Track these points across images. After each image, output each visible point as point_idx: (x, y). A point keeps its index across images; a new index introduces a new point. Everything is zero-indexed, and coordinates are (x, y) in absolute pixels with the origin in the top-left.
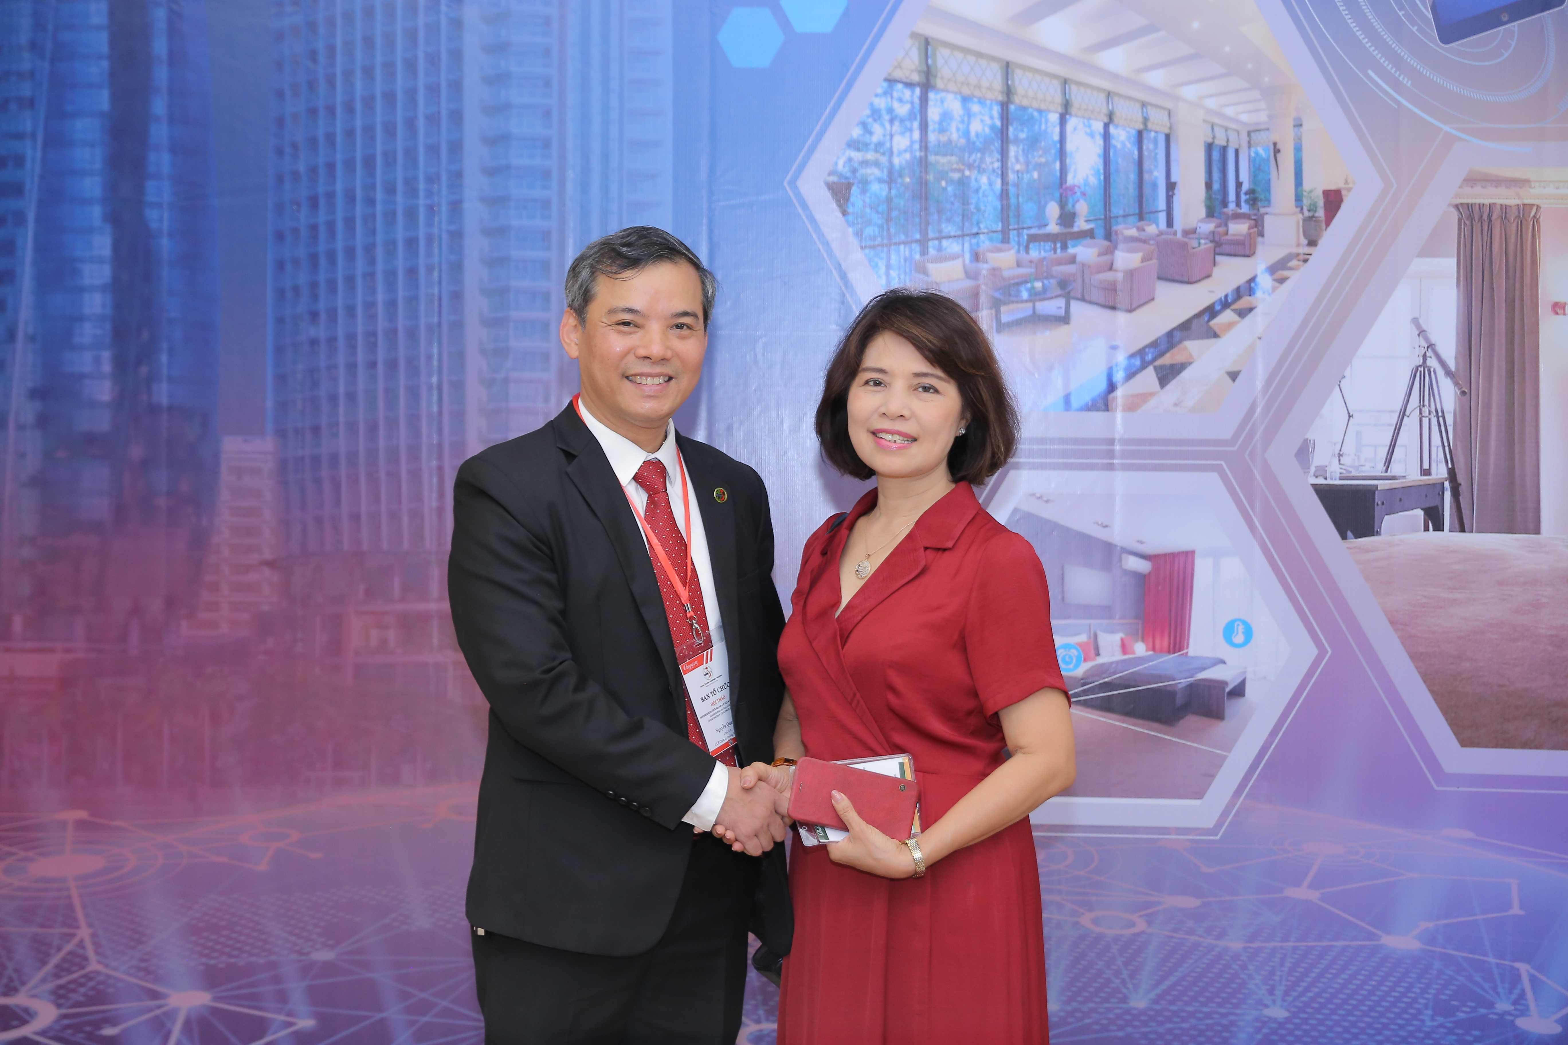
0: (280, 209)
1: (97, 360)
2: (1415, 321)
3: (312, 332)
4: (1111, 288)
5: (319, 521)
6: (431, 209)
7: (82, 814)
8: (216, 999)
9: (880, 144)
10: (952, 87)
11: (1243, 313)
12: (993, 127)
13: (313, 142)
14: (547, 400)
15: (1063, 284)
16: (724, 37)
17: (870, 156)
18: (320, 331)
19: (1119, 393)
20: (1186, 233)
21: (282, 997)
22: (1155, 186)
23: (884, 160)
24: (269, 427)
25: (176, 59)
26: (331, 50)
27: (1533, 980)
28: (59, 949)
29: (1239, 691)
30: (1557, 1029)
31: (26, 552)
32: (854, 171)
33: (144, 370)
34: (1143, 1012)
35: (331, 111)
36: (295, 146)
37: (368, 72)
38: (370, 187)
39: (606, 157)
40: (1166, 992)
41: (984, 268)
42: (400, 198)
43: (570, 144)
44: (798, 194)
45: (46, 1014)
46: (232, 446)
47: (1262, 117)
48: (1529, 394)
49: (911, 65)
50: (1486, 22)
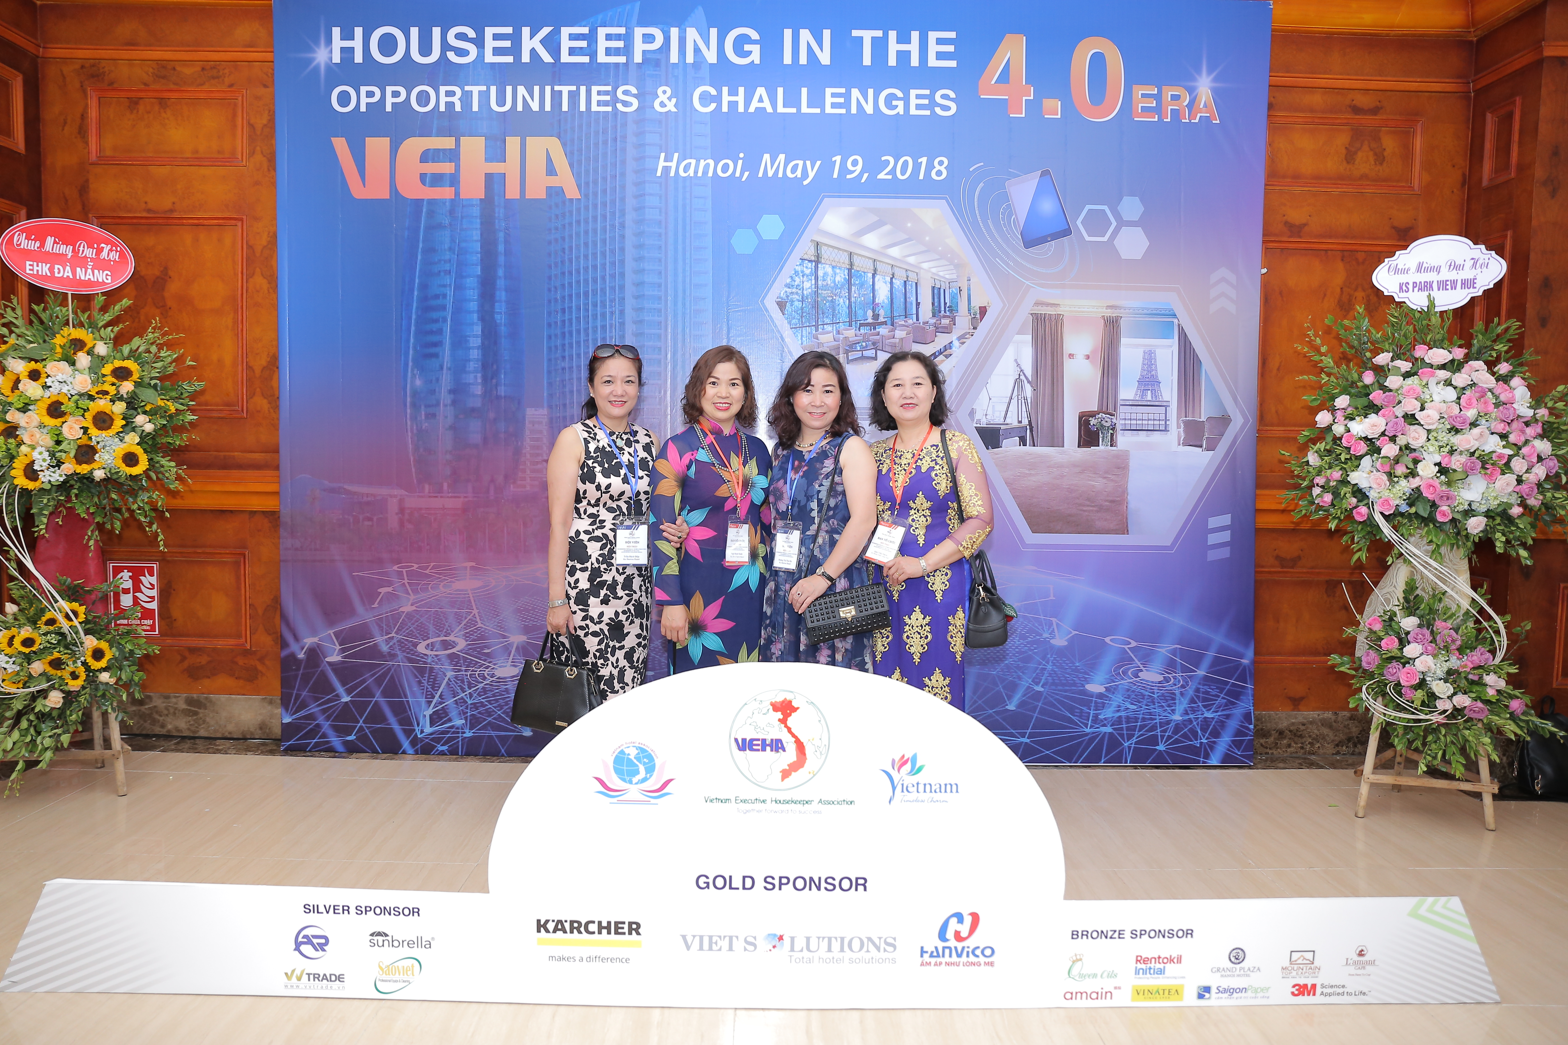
0: (549, 313)
1: (476, 377)
2: (1016, 361)
3: (563, 365)
6: (612, 313)
7: (473, 564)
8: (528, 639)
9: (798, 285)
10: (828, 262)
11: (947, 357)
12: (845, 279)
13: (563, 285)
14: (660, 393)
15: (874, 344)
16: (733, 241)
17: (794, 290)
18: (566, 364)
20: (924, 323)
22: (911, 303)
23: (800, 292)
24: (545, 404)
25: (507, 253)
26: (571, 248)
27: (1058, 625)
28: (466, 618)
30: (1066, 643)
31: (448, 457)
32: (788, 297)
33: (494, 381)
35: (571, 273)
36: (556, 288)
37: (586, 257)
38: (586, 304)
39: (684, 291)
41: (841, 337)
42: (599, 309)
43: (669, 286)
44: (764, 306)
45: (462, 644)
46: (530, 412)
47: (954, 276)
48: (1060, 391)
49: (811, 253)
50: (1042, 240)
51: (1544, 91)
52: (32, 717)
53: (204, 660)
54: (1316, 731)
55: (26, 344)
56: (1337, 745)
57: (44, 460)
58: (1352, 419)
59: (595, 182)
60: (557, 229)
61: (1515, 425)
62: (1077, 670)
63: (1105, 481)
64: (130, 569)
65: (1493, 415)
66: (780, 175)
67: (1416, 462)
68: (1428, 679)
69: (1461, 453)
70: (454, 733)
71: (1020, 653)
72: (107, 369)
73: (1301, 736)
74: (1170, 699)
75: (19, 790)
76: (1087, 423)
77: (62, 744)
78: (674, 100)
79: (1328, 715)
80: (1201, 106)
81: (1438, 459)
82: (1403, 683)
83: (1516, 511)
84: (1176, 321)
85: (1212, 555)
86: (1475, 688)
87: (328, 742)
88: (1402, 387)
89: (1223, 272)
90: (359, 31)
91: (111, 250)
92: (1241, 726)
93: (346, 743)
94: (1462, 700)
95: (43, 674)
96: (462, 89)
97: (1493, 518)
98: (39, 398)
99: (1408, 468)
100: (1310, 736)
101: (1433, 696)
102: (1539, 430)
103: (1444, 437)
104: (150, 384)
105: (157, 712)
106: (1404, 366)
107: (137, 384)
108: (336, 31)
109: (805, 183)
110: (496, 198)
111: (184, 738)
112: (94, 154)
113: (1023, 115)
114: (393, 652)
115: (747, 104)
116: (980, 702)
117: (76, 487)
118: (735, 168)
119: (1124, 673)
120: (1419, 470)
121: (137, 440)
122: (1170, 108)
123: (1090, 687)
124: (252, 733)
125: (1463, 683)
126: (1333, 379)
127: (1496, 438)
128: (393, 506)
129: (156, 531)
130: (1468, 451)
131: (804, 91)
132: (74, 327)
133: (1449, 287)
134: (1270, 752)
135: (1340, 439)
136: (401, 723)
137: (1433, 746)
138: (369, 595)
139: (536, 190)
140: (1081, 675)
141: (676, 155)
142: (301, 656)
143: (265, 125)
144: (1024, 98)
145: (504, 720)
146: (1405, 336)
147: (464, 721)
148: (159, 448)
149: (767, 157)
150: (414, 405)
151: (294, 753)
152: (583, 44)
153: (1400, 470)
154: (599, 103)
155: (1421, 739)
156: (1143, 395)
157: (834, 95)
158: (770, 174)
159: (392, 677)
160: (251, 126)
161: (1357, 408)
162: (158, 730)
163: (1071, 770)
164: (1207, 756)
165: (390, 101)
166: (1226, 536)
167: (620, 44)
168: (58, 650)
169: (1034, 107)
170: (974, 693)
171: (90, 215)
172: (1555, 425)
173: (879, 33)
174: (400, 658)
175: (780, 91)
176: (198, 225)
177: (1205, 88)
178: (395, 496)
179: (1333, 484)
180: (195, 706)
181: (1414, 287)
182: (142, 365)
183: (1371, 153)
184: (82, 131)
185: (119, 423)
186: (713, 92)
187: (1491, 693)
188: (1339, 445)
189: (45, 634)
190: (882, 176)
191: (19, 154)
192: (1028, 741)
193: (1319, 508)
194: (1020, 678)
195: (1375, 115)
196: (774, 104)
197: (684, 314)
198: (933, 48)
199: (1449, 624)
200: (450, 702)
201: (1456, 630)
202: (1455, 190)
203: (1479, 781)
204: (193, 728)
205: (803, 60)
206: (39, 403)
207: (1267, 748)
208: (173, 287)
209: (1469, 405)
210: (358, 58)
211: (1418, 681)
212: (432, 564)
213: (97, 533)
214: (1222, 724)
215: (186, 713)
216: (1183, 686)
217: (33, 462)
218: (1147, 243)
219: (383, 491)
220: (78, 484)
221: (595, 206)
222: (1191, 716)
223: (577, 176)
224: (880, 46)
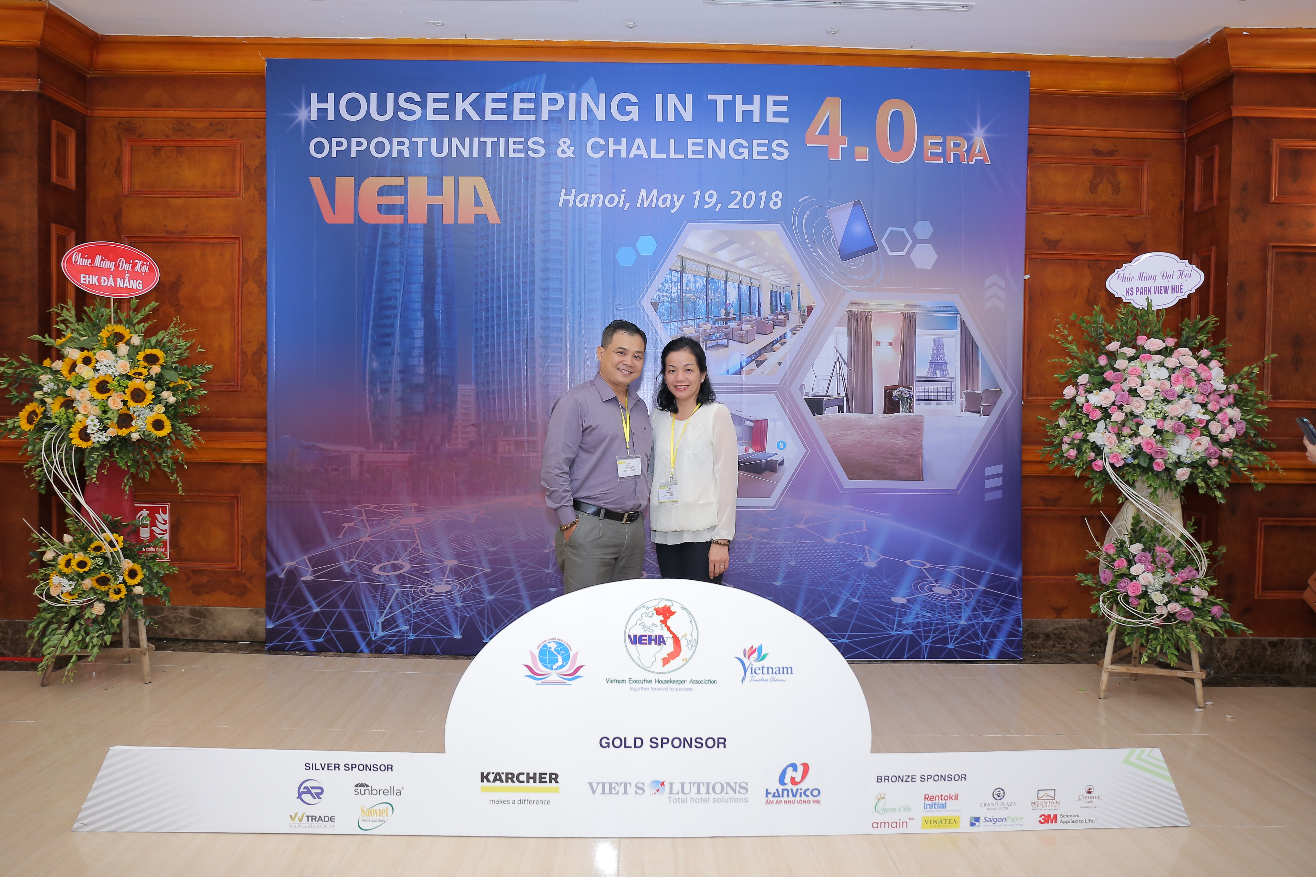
0: (476, 312)
1: (419, 361)
2: (835, 347)
3: (487, 351)
4: (741, 336)
5: (489, 411)
6: (524, 311)
7: (417, 505)
8: (459, 562)
9: (667, 290)
10: (690, 272)
11: (782, 344)
12: (703, 285)
13: (487, 290)
14: (561, 372)
15: (726, 334)
16: (618, 256)
17: (665, 294)
18: (489, 351)
19: (744, 369)
20: (764, 319)
21: (480, 562)
22: (755, 304)
23: (669, 295)
24: (473, 381)
25: (444, 265)
26: (493, 261)
27: (869, 551)
28: (411, 547)
29: (782, 463)
30: (876, 565)
31: (398, 422)
33: (434, 363)
34: (751, 564)
35: (493, 281)
36: (481, 292)
37: (504, 268)
38: (505, 305)
39: (580, 295)
40: (758, 558)
41: (702, 329)
42: (514, 308)
43: (568, 290)
44: (642, 306)
45: (407, 567)
46: (461, 388)
47: (788, 283)
48: (869, 370)
49: (677, 265)
50: (855, 255)
51: (1234, 142)
52: (82, 622)
53: (204, 579)
54: (1074, 634)
55: (79, 337)
56: (1092, 645)
57: (95, 426)
58: (1091, 392)
59: (512, 211)
60: (482, 247)
61: (1212, 397)
62: (884, 586)
63: (905, 439)
64: (148, 509)
65: (1195, 390)
66: (654, 206)
67: (1138, 425)
68: (1149, 591)
69: (1172, 418)
70: (401, 636)
71: (841, 573)
72: (140, 356)
73: (1063, 638)
74: (957, 608)
75: (73, 677)
76: (891, 394)
77: (105, 643)
78: (572, 149)
79: (1084, 621)
80: (977, 152)
81: (1154, 423)
82: (1130, 594)
83: (1213, 462)
84: (958, 316)
85: (988, 497)
86: (1185, 597)
87: (302, 644)
88: (1127, 368)
89: (995, 278)
90: (331, 96)
91: (143, 265)
92: (1012, 629)
93: (316, 644)
94: (1175, 607)
95: (92, 588)
96: (410, 140)
97: (1197, 467)
98: (91, 378)
99: (1132, 430)
100: (1070, 639)
101: (1153, 605)
102: (1231, 400)
103: (1159, 406)
104: (172, 367)
105: (167, 621)
106: (1130, 352)
107: (163, 367)
108: (314, 97)
109: (673, 211)
110: (436, 223)
111: (188, 641)
112: (126, 190)
113: (840, 159)
114: (354, 573)
115: (628, 151)
116: (810, 611)
117: (117, 446)
118: (620, 200)
119: (922, 588)
120: (1140, 431)
121: (163, 409)
122: (952, 153)
123: (894, 599)
124: (241, 637)
125: (1175, 594)
126: (1076, 361)
127: (1198, 406)
128: (355, 460)
129: (176, 479)
130: (1177, 416)
131: (672, 141)
132: (114, 323)
133: (1162, 292)
134: (1039, 651)
135: (1082, 407)
136: (359, 628)
137: (1154, 642)
138: (335, 529)
139: (467, 217)
140: (887, 590)
141: (574, 190)
142: (282, 576)
143: (258, 167)
144: (841, 146)
145: (440, 627)
146: (1130, 328)
147: (408, 627)
148: (179, 416)
149: (643, 192)
150: (371, 382)
151: (275, 652)
152: (503, 106)
153: (1126, 431)
154: (515, 151)
155: (1145, 637)
156: (934, 373)
157: (694, 144)
158: (646, 205)
159: (353, 592)
160: (247, 168)
161: (1094, 384)
162: (168, 635)
163: (881, 665)
164: (987, 653)
165: (354, 149)
166: (999, 482)
167: (531, 106)
168: (103, 570)
169: (848, 153)
170: (805, 603)
171: (123, 236)
172: (1244, 397)
173: (729, 97)
174: (359, 577)
175: (653, 141)
176: (205, 242)
177: (979, 138)
178: (357, 452)
179: (1076, 442)
180: (198, 615)
181: (1137, 291)
182: (166, 352)
183: (1110, 185)
184: (118, 172)
185: (150, 397)
186: (602, 142)
187: (1196, 601)
188: (1080, 412)
189: (93, 558)
190: (731, 206)
191: (71, 190)
192: (847, 641)
193: (1068, 460)
194: (840, 592)
195: (1112, 156)
196: (649, 153)
197: (580, 312)
198: (770, 108)
199: (1166, 549)
200: (398, 612)
201: (1171, 553)
202: (1175, 214)
203: (1192, 669)
204: (195, 633)
205: (671, 118)
206: (90, 382)
207: (1036, 648)
208: (185, 291)
209: (1177, 382)
210: (331, 117)
211: (1141, 592)
212: (385, 505)
213: (131, 481)
214: (998, 628)
215: (190, 621)
216: (967, 598)
217: (86, 427)
218: (935, 257)
219: (347, 448)
220: (119, 444)
221: (512, 229)
222: (974, 622)
223: (498, 206)
224: (730, 107)
